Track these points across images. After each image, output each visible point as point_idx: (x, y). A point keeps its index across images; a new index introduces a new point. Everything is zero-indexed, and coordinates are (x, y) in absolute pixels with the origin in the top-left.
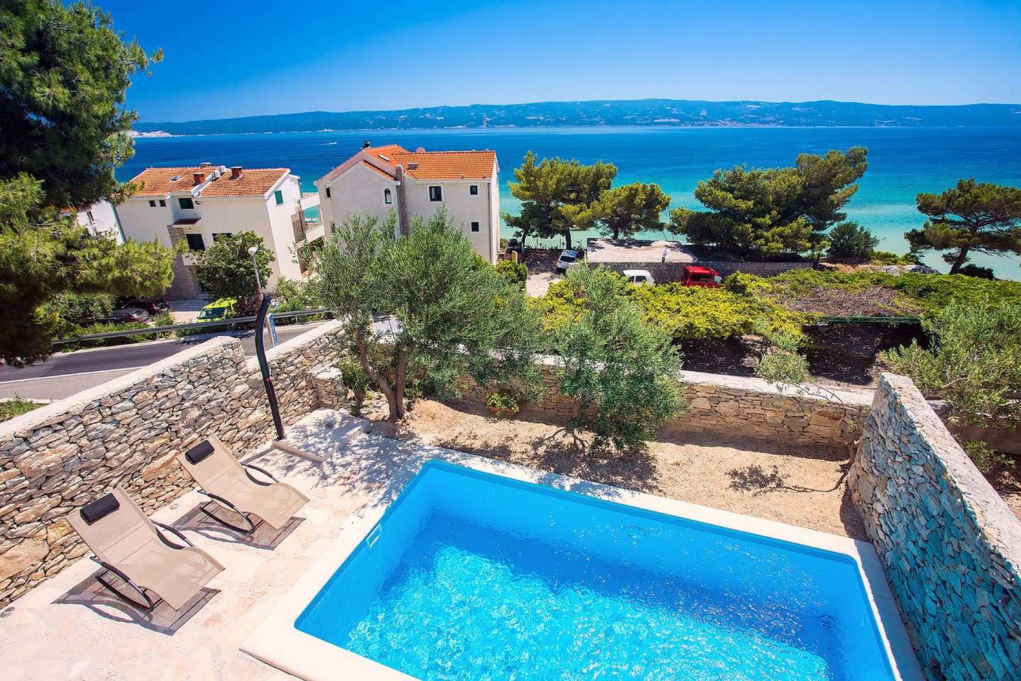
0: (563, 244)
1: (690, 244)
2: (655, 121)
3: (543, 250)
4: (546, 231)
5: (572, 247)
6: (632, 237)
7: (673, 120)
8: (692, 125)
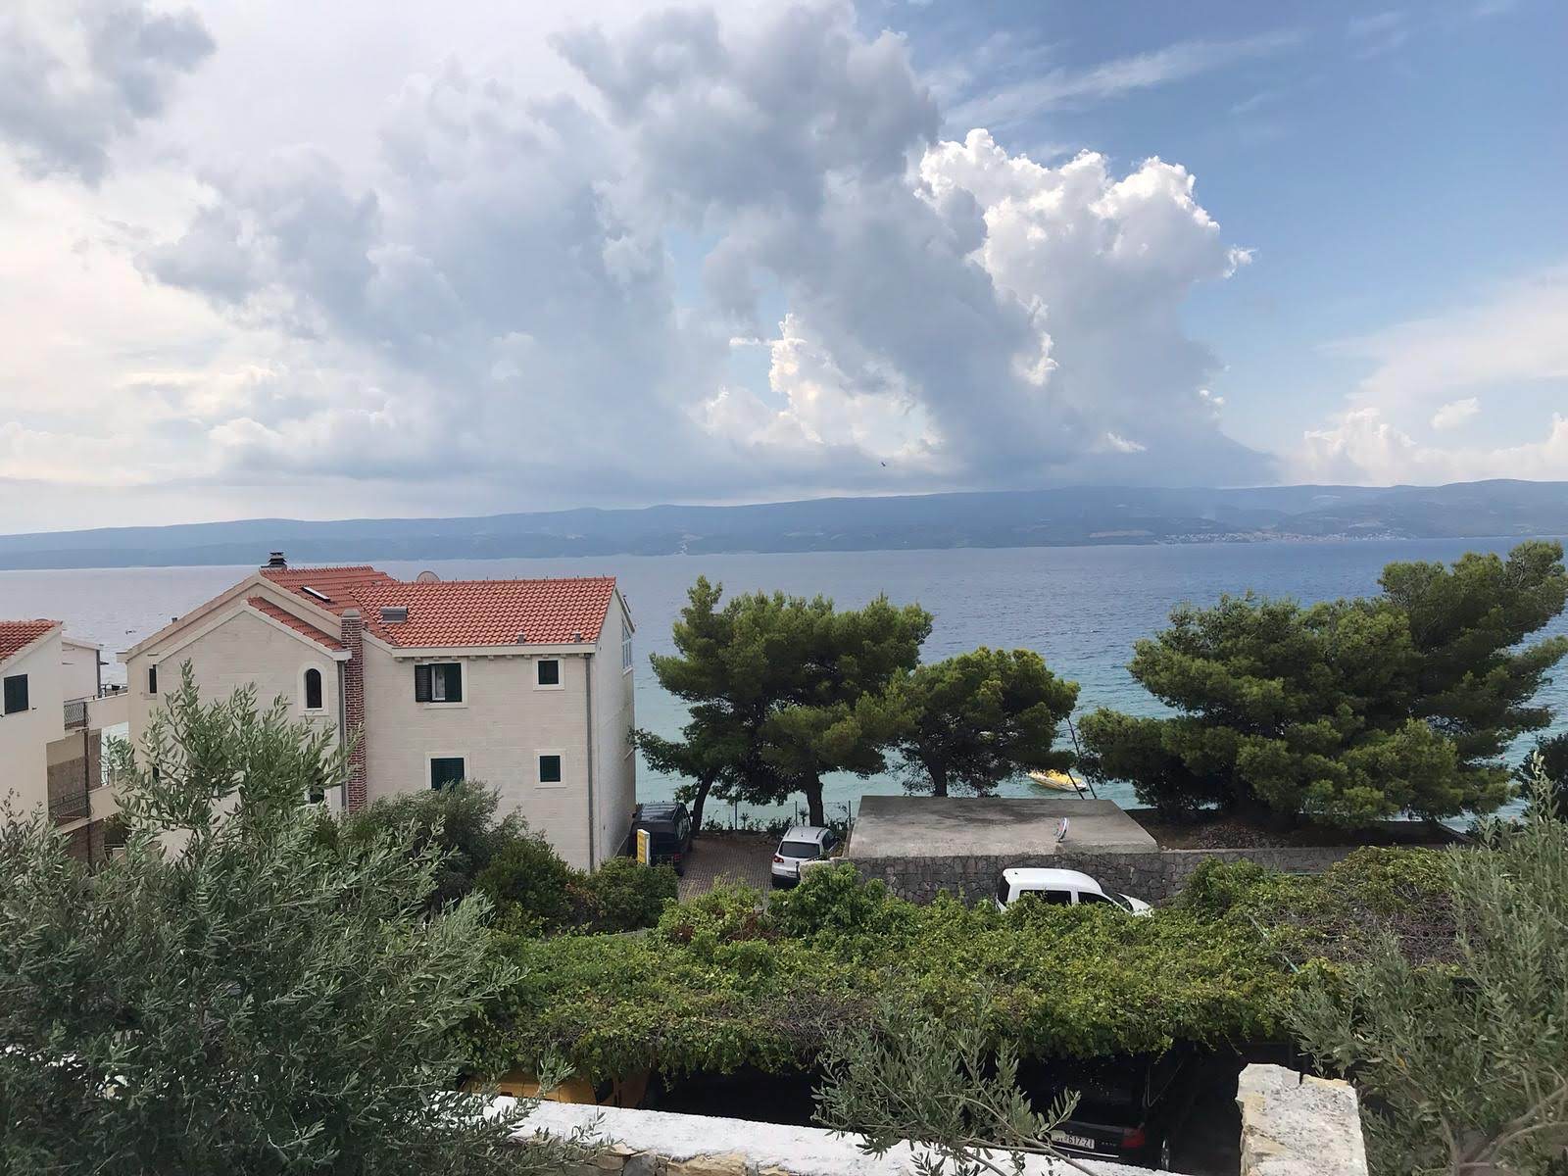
0: (803, 814)
1: (1145, 807)
2: (1093, 535)
3: (750, 832)
4: (764, 786)
5: (826, 820)
6: (993, 791)
7: (1135, 533)
8: (1184, 542)
